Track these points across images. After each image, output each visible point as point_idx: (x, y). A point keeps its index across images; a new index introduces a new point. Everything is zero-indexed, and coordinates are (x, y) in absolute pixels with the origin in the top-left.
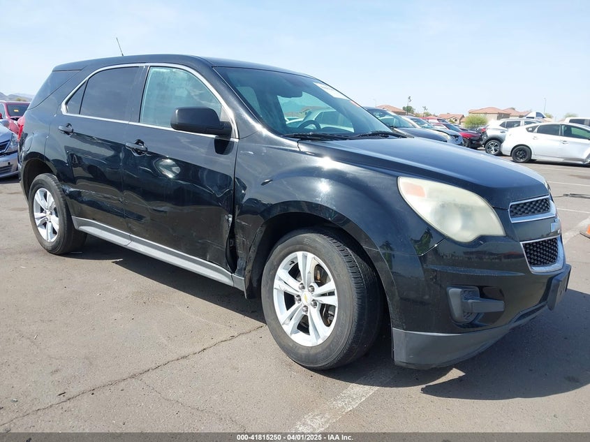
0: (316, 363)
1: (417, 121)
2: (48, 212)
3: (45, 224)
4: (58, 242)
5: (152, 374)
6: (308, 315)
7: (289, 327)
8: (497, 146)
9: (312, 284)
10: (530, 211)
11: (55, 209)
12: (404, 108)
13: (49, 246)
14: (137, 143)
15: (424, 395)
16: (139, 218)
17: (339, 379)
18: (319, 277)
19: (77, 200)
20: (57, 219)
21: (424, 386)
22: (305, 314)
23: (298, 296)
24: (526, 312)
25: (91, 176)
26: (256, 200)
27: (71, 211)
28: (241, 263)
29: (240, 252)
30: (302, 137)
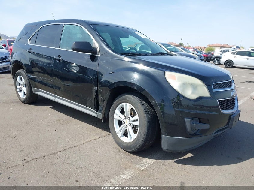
0: (130, 149)
1: (184, 49)
2: (22, 86)
3: (21, 91)
4: (26, 98)
5: (61, 153)
6: (128, 129)
7: (120, 134)
8: (218, 60)
9: (129, 116)
10: (222, 87)
11: (25, 85)
12: (179, 44)
13: (22, 100)
14: (58, 57)
15: (175, 164)
16: (59, 88)
17: (140, 156)
18: (132, 114)
19: (34, 81)
20: (26, 88)
21: (176, 160)
22: (126, 129)
23: (124, 121)
24: (219, 129)
25: (41, 71)
26: (109, 81)
27: (31, 85)
28: (100, 108)
29: (100, 103)
30: (127, 54)
